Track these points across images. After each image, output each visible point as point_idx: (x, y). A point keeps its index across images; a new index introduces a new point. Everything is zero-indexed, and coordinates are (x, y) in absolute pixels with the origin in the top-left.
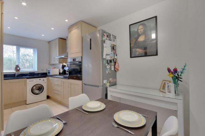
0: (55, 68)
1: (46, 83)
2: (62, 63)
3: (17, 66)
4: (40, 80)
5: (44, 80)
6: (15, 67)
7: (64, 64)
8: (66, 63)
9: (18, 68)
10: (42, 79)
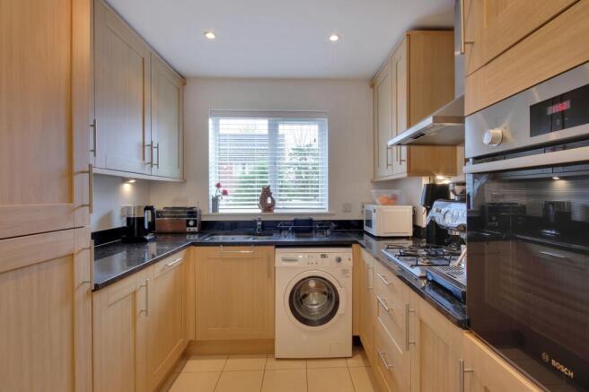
0: (394, 200)
1: (350, 275)
2: (430, 174)
3: (266, 192)
4: (323, 256)
5: (339, 260)
6: (260, 193)
7: (442, 180)
8: (451, 171)
9: (269, 201)
10: (333, 253)
